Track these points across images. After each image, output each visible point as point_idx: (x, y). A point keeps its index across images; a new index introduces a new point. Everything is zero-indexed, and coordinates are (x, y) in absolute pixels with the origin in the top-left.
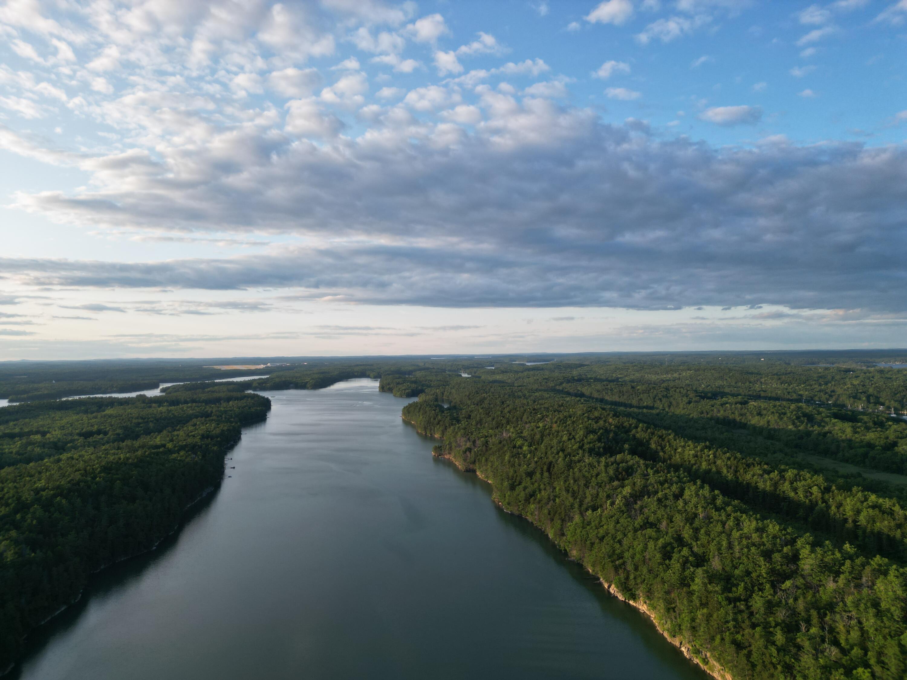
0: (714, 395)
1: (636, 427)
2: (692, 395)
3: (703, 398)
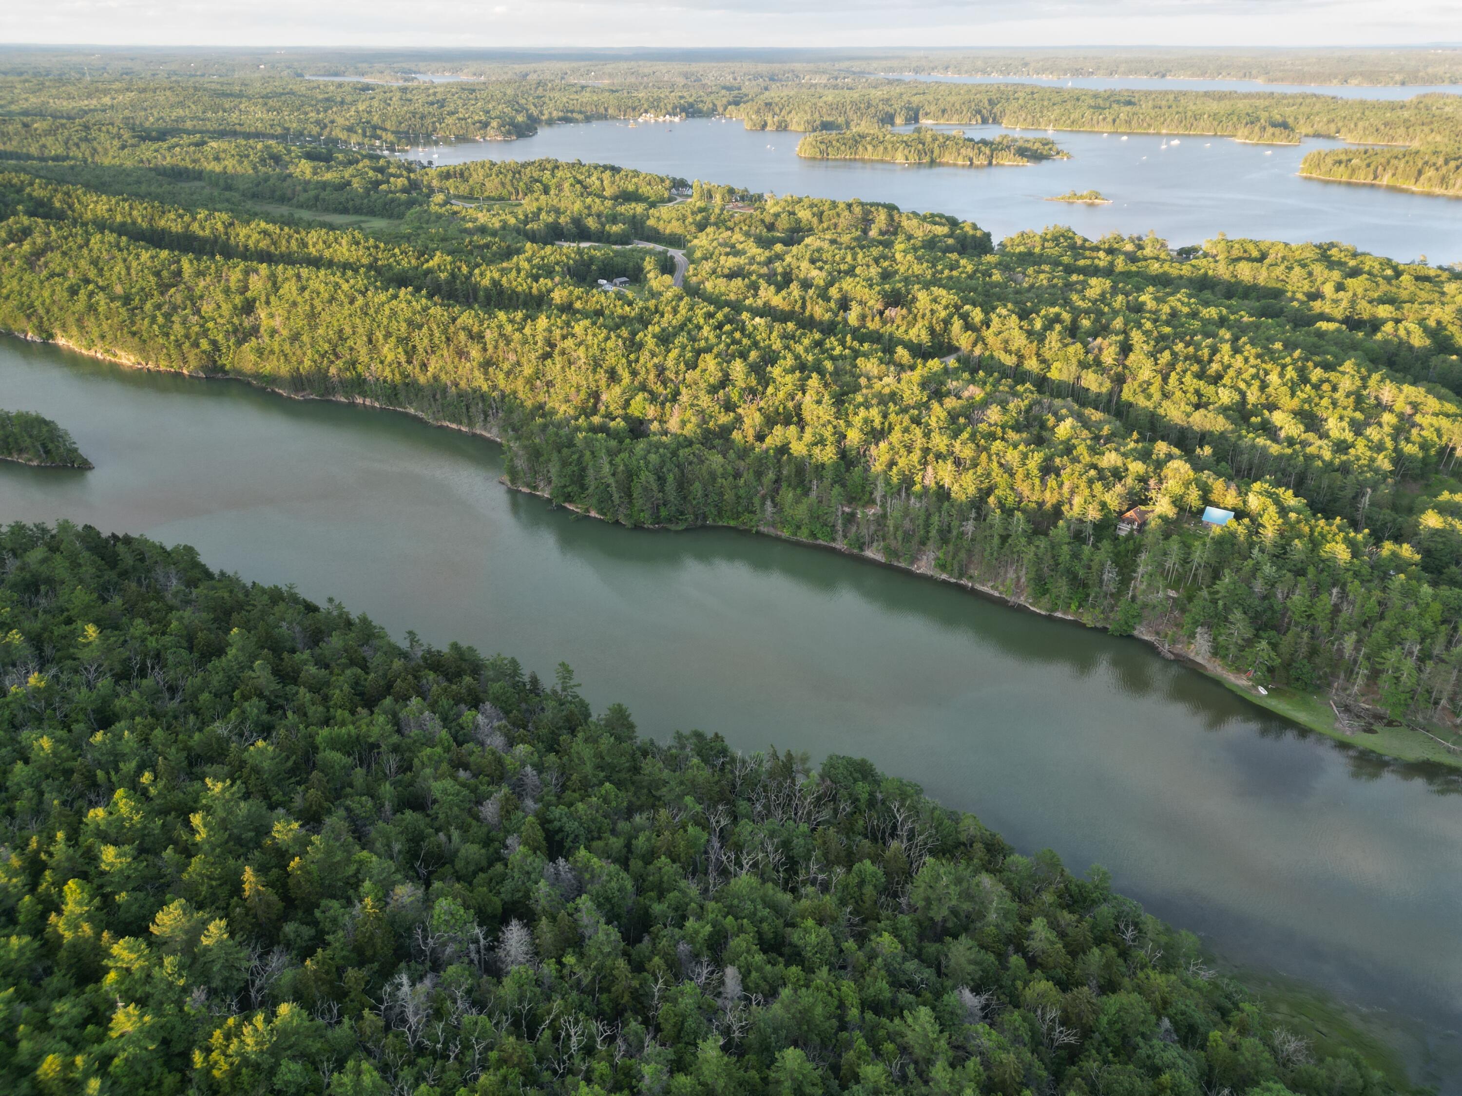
0: (162, 136)
1: (31, 184)
2: (126, 135)
3: (144, 139)
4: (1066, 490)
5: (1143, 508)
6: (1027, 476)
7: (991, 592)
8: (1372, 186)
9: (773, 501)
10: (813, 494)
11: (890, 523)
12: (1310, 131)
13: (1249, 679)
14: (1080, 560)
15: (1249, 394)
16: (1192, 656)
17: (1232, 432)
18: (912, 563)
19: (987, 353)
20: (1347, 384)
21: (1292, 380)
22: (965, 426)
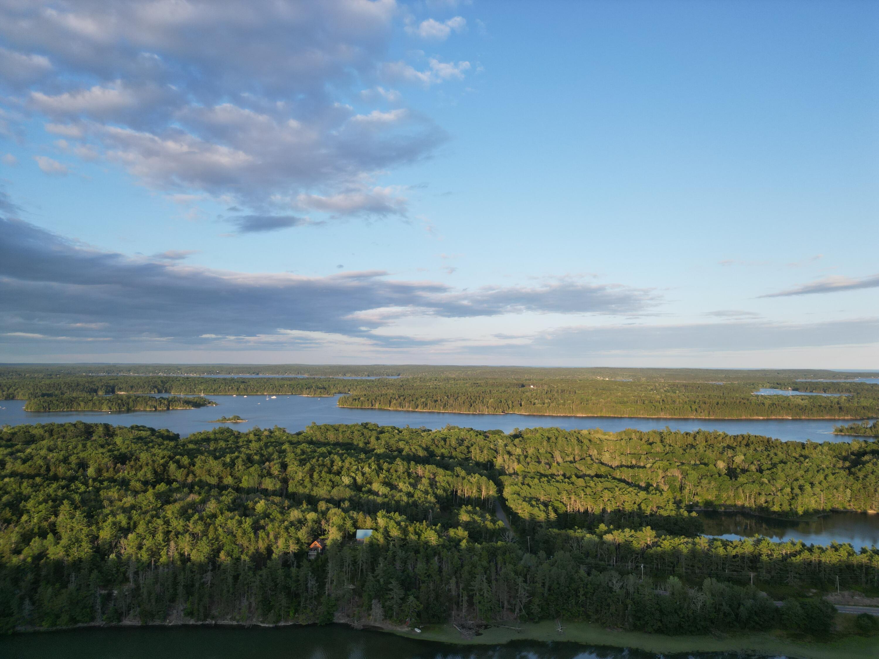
4: (271, 536)
5: (322, 537)
6: (244, 533)
7: (230, 623)
8: (372, 409)
9: (31, 599)
10: (72, 587)
11: (144, 591)
12: (337, 391)
13: (408, 627)
14: (291, 578)
15: (357, 478)
16: (372, 624)
17: (355, 496)
18: (165, 619)
19: (197, 479)
20: (401, 469)
21: (375, 469)
22: (193, 514)
